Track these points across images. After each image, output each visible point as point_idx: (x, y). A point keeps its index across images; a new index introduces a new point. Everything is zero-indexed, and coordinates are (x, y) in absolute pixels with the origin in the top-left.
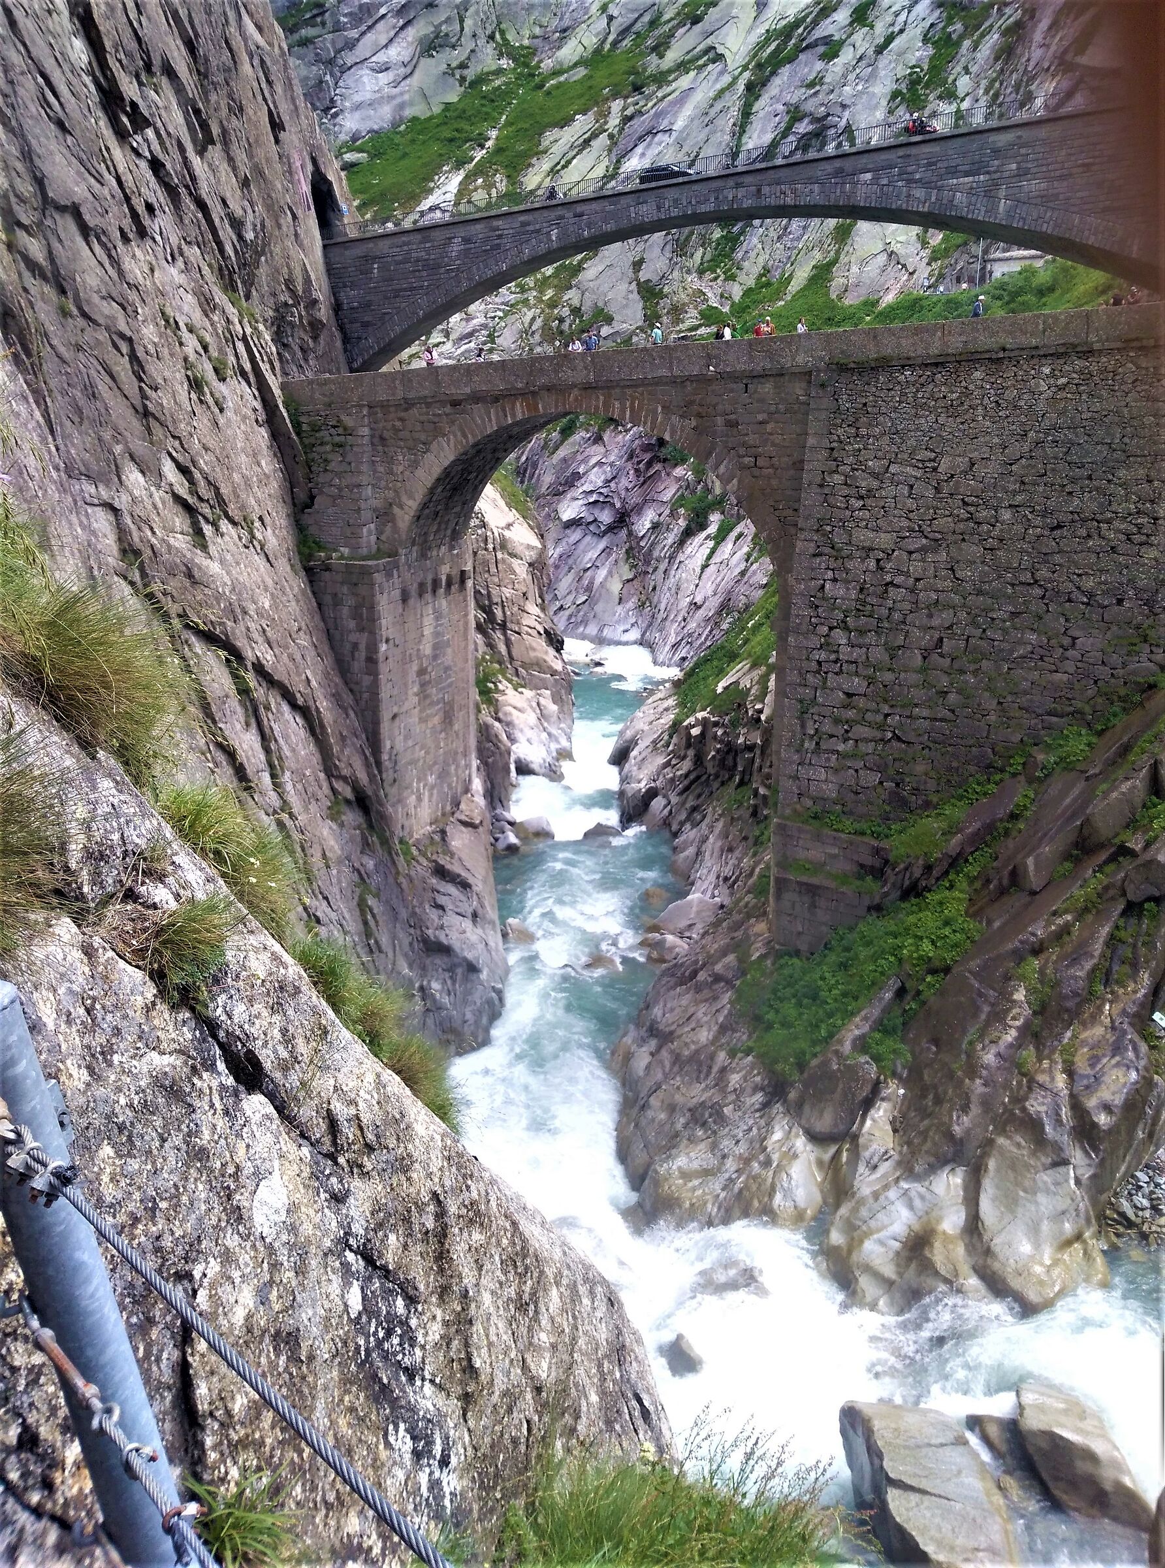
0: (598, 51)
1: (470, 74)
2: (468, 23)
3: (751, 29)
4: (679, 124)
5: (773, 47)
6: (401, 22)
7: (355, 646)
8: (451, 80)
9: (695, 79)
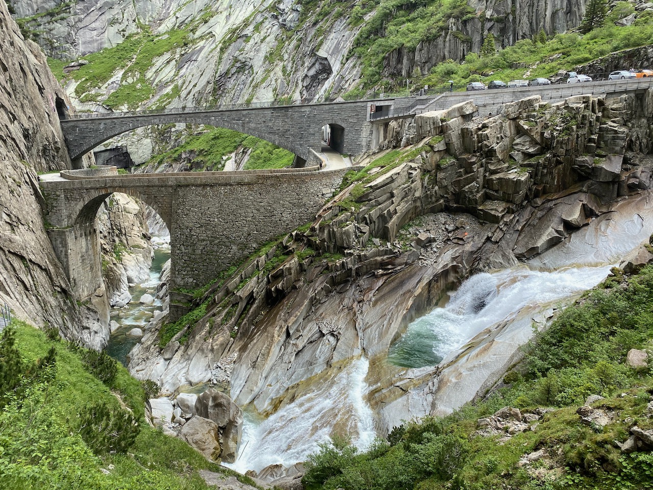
0: (173, 28)
1: (127, 34)
2: (125, 15)
3: (224, 27)
4: (199, 59)
5: (229, 36)
6: (100, 13)
7: (62, 251)
8: (119, 35)
9: (205, 43)
